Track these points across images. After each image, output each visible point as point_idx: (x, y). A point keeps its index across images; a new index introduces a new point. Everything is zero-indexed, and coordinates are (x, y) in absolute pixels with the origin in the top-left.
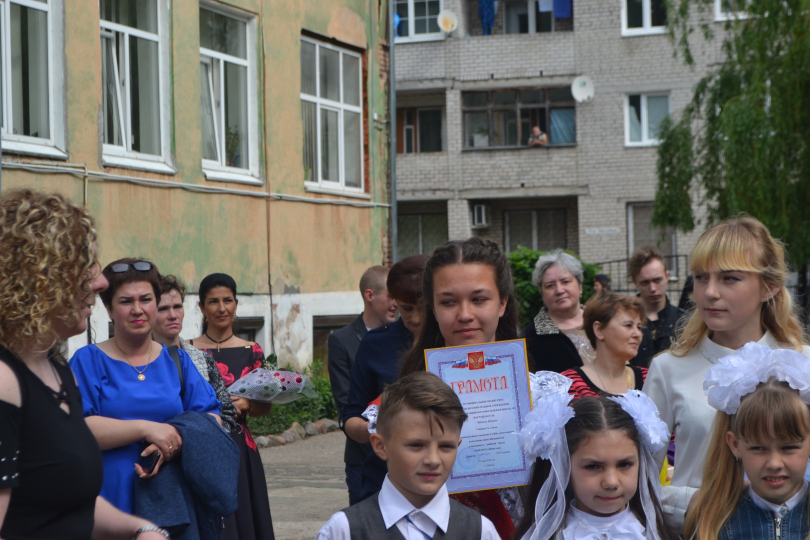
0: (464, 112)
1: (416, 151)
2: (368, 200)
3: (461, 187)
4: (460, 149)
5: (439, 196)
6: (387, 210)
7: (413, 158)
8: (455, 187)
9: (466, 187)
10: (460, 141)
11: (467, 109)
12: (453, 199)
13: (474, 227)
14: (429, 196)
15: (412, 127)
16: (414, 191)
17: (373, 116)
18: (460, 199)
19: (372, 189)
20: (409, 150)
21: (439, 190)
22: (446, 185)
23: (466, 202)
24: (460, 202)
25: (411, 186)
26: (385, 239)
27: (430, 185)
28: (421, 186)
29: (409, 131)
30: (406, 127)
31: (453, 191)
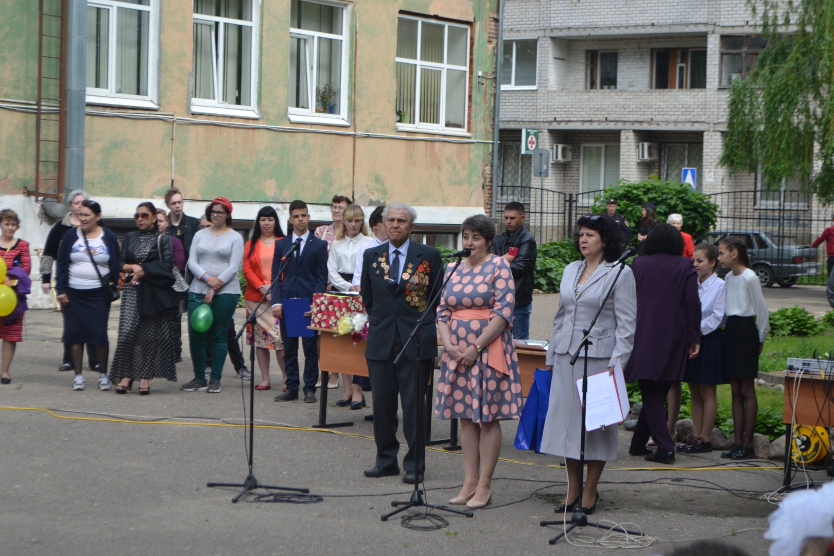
0: (722, 54)
1: (686, 87)
2: (469, 138)
3: (716, 121)
4: (717, 87)
5: (697, 127)
6: (491, 145)
7: (677, 93)
8: (710, 120)
9: (720, 120)
10: (717, 80)
11: (725, 51)
12: (709, 131)
14: (688, 127)
15: (683, 65)
16: (676, 122)
17: (477, 73)
18: (714, 131)
20: (681, 86)
21: (697, 122)
22: (703, 118)
23: (719, 134)
24: (714, 133)
25: (674, 118)
26: (488, 168)
27: (690, 117)
28: (682, 118)
29: (681, 69)
30: (679, 65)
31: (709, 123)
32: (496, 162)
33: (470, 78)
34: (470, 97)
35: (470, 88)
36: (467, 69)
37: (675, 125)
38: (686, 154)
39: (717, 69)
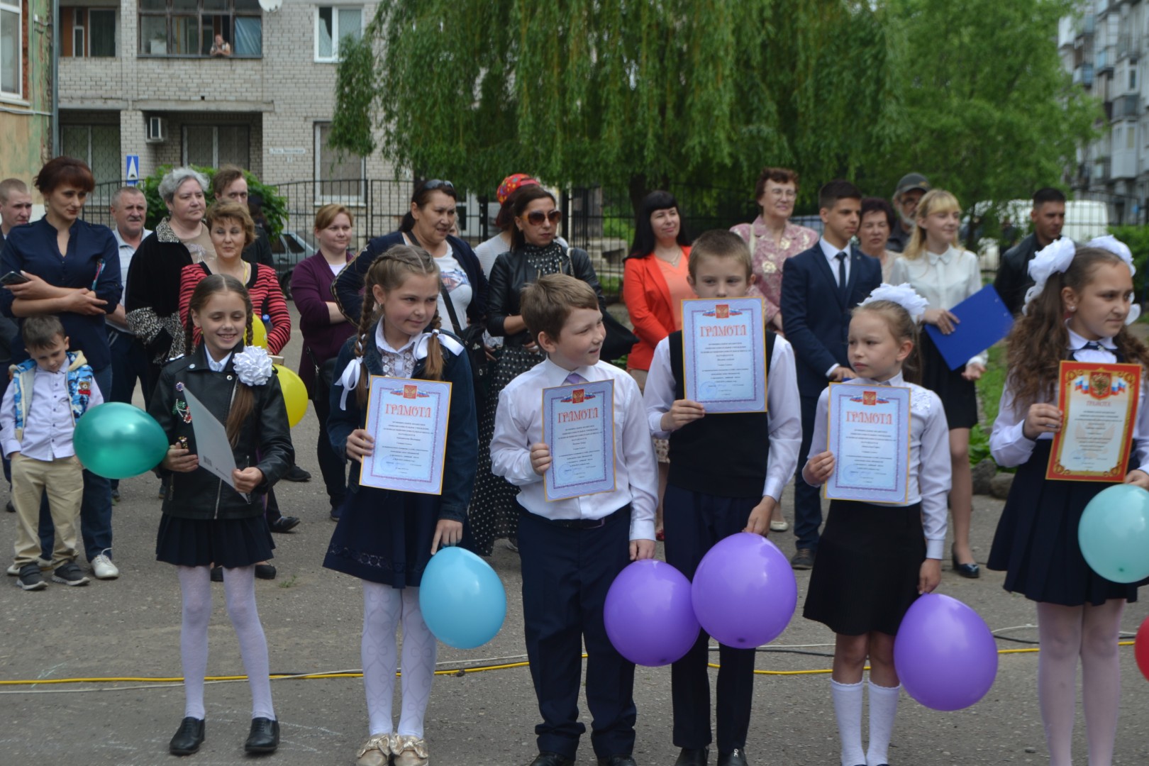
0: (140, 15)
1: (86, 55)
2: (27, 107)
3: (135, 97)
4: (135, 55)
5: (110, 105)
6: (47, 119)
7: (83, 63)
8: (129, 96)
9: (141, 97)
10: (135, 47)
11: (144, 12)
12: (127, 110)
13: (149, 141)
14: (99, 105)
15: (82, 28)
16: (82, 99)
17: (33, 17)
18: (134, 110)
19: (31, 96)
20: (79, 54)
21: (111, 98)
22: (119, 94)
23: (140, 113)
24: (134, 113)
25: (79, 93)
26: (45, 150)
27: (100, 93)
28: (90, 93)
29: (78, 33)
30: (75, 28)
31: (127, 100)
32: (56, 141)
33: (25, 24)
34: (25, 50)
35: (25, 38)
36: (19, 10)
37: (82, 102)
38: (90, 140)
39: (134, 33)
